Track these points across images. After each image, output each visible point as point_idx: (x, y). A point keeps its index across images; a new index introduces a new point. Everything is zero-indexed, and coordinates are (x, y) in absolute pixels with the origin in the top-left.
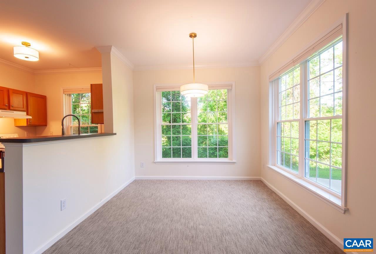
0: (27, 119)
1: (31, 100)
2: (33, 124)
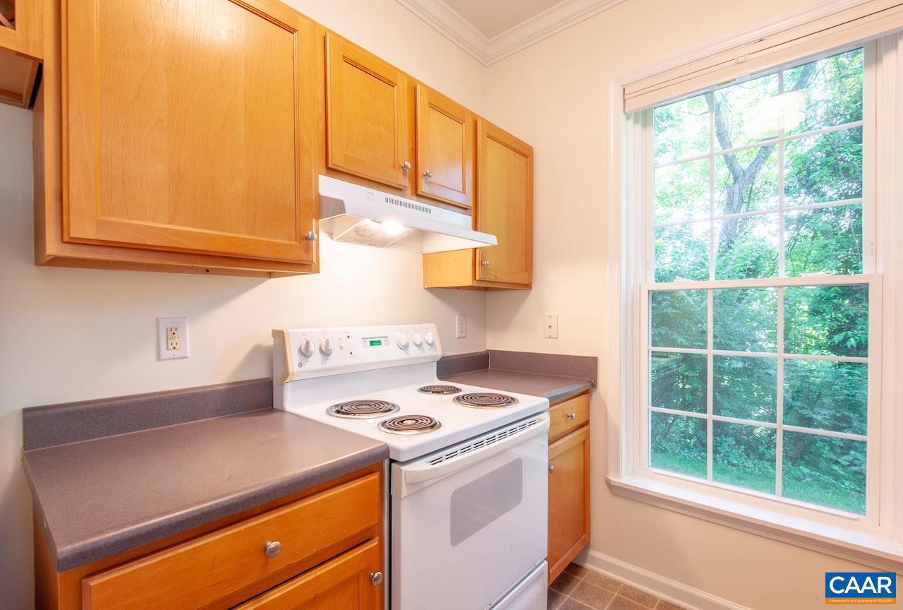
0: (475, 250)
2: (493, 278)
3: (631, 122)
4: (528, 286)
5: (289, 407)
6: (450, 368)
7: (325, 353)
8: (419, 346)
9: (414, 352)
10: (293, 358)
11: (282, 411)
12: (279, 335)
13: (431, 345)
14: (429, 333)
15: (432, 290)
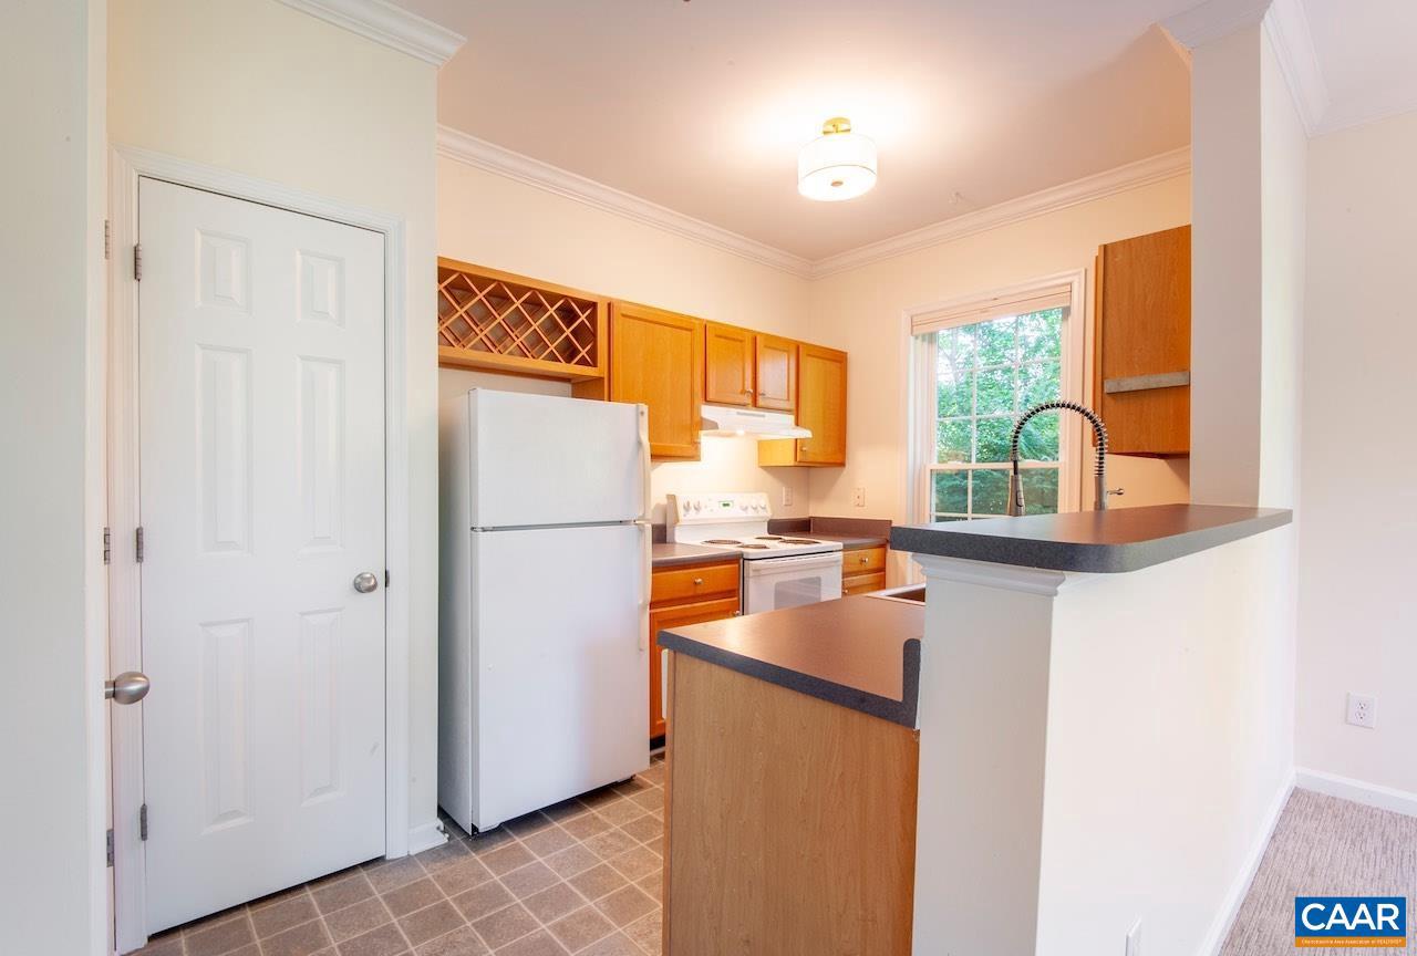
0: (796, 440)
1: (808, 371)
2: (810, 460)
3: (919, 341)
4: (842, 464)
5: (677, 540)
6: (778, 528)
7: (697, 509)
8: (755, 509)
9: (751, 513)
10: (681, 512)
11: (674, 543)
12: (672, 498)
13: (764, 508)
14: (762, 500)
15: (762, 467)
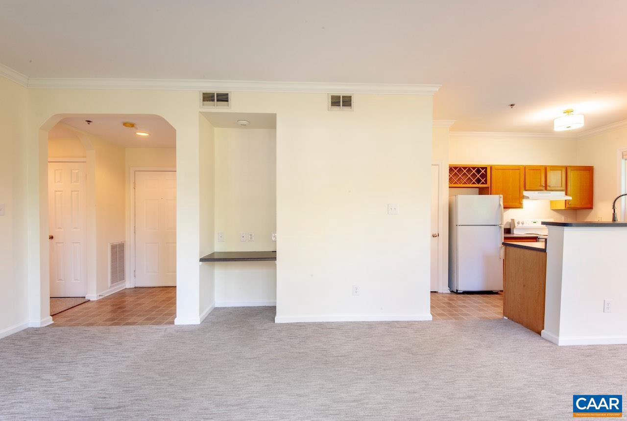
0: (566, 200)
1: (572, 175)
2: (573, 207)
3: (626, 161)
4: (591, 208)
5: (515, 232)
7: (523, 223)
10: (516, 224)
12: (513, 220)
15: (553, 210)
